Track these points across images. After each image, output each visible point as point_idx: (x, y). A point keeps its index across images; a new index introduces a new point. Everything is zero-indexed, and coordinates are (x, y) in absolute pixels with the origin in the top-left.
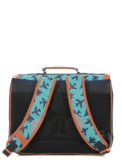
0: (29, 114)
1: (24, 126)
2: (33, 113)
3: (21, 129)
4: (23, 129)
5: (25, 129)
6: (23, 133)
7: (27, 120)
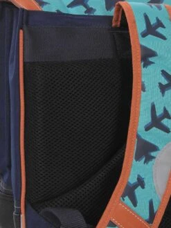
0: (138, 137)
1: (132, 179)
2: (147, 128)
3: (123, 196)
4: (130, 192)
5: (138, 191)
6: (135, 203)
7: (138, 158)
